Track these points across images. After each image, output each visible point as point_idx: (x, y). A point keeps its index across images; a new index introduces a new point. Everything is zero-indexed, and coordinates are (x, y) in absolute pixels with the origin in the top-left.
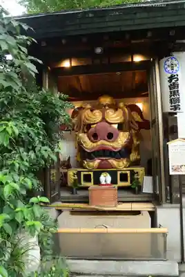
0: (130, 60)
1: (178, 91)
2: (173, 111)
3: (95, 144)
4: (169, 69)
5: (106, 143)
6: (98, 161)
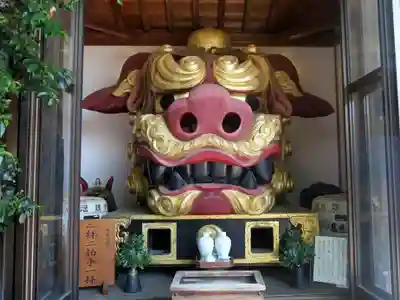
3: (187, 146)
5: (217, 141)
6: (197, 193)
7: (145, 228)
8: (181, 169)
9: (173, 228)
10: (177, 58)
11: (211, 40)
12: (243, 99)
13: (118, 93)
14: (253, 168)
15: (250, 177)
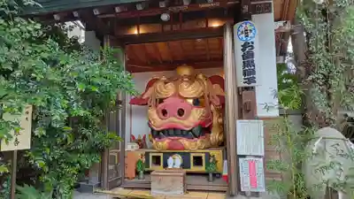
0: (205, 26)
1: (253, 61)
2: (246, 85)
3: (164, 122)
4: (243, 35)
5: (176, 120)
6: (167, 141)
7: (151, 155)
8: (163, 131)
9: (161, 155)
10: (166, 83)
11: (185, 71)
12: (191, 101)
13: (145, 97)
14: (191, 131)
15: (189, 134)
